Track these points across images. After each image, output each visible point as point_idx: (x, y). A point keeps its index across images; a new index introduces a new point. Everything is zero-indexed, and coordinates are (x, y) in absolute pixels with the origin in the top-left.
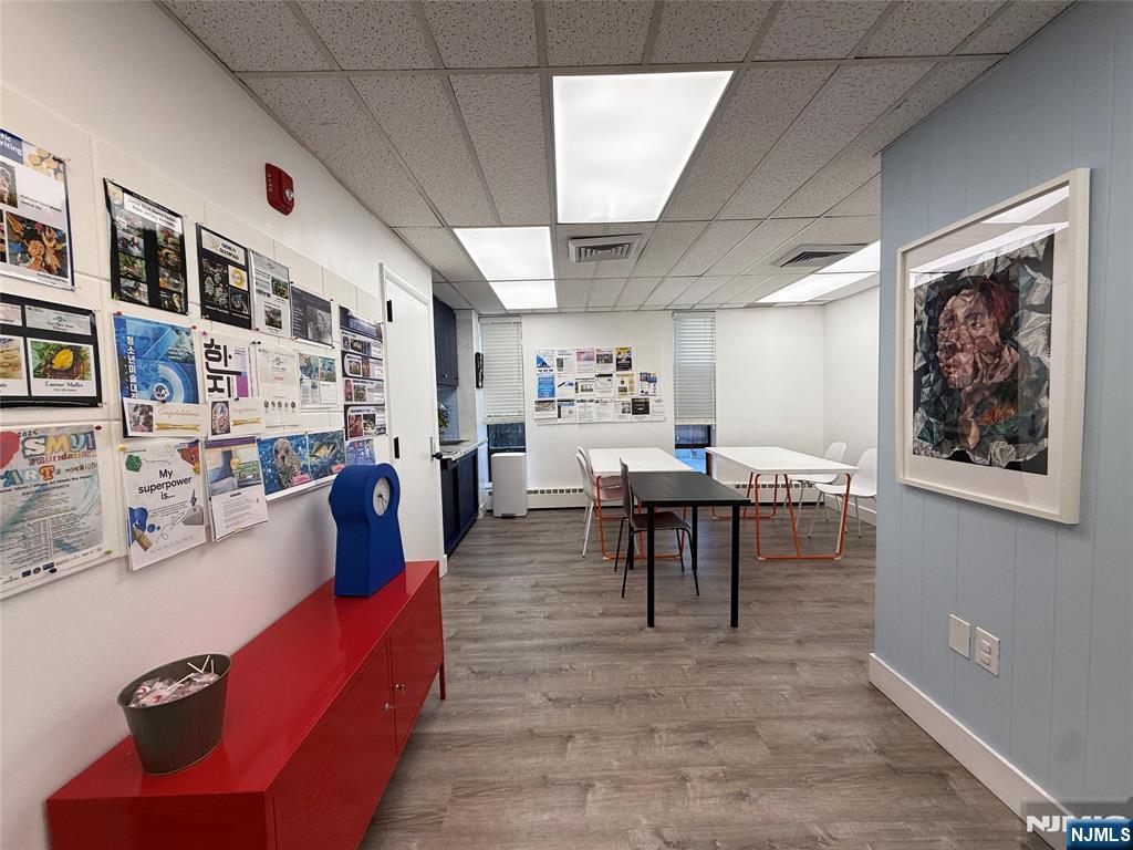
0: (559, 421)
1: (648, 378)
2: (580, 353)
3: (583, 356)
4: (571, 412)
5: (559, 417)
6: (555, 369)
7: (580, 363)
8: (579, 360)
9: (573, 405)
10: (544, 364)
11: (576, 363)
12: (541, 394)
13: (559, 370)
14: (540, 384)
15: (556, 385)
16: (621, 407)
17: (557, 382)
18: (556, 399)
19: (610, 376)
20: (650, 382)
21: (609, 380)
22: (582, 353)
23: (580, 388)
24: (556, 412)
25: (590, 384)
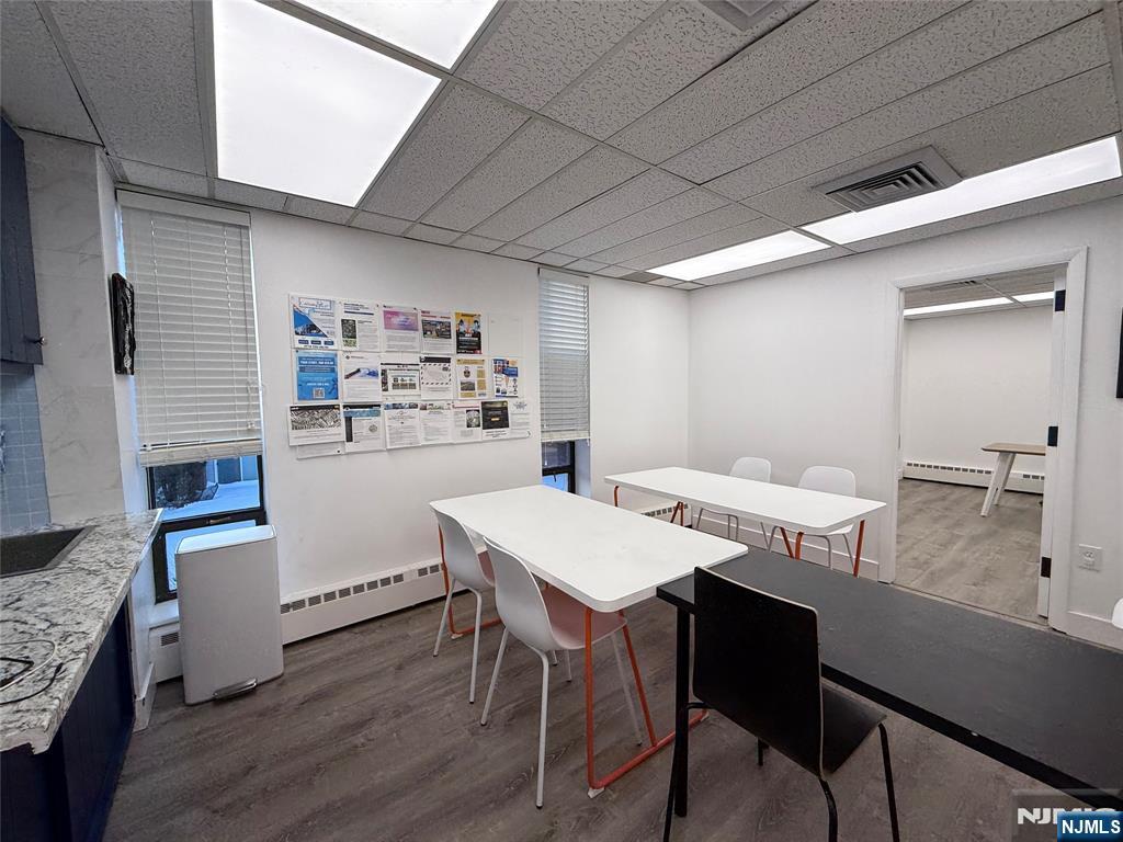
0: (350, 447)
1: (506, 369)
2: (389, 314)
3: (396, 320)
4: (373, 429)
5: (349, 438)
6: (338, 339)
7: (390, 332)
8: (388, 326)
9: (378, 414)
10: (311, 328)
11: (381, 332)
12: (304, 390)
13: (347, 344)
14: (302, 369)
15: (341, 374)
16: (465, 417)
17: (343, 367)
18: (340, 402)
19: (448, 360)
20: (508, 375)
21: (445, 369)
22: (396, 314)
23: (390, 382)
24: (343, 429)
25: (411, 373)
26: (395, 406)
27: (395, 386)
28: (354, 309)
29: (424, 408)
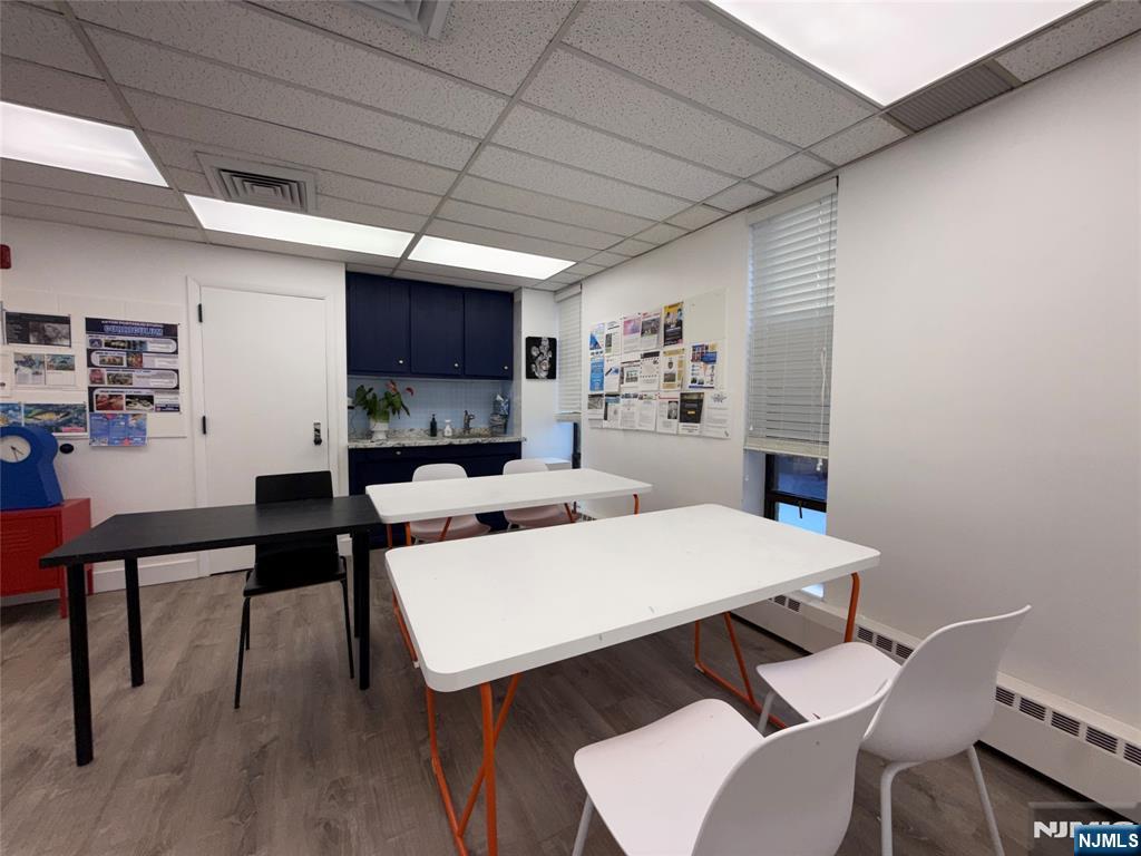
0: (605, 424)
1: (705, 356)
2: (627, 323)
3: (629, 327)
4: (616, 413)
5: (606, 418)
6: (604, 349)
7: (627, 338)
8: (625, 333)
9: (617, 401)
10: (596, 344)
11: (623, 339)
12: (592, 385)
13: (608, 351)
14: (592, 371)
15: (605, 372)
17: (605, 368)
18: (604, 392)
19: (657, 354)
20: (707, 362)
21: (655, 362)
22: (629, 322)
23: (625, 376)
24: (602, 411)
25: (635, 368)
26: (627, 396)
27: (628, 380)
28: (612, 326)
29: (641, 398)
